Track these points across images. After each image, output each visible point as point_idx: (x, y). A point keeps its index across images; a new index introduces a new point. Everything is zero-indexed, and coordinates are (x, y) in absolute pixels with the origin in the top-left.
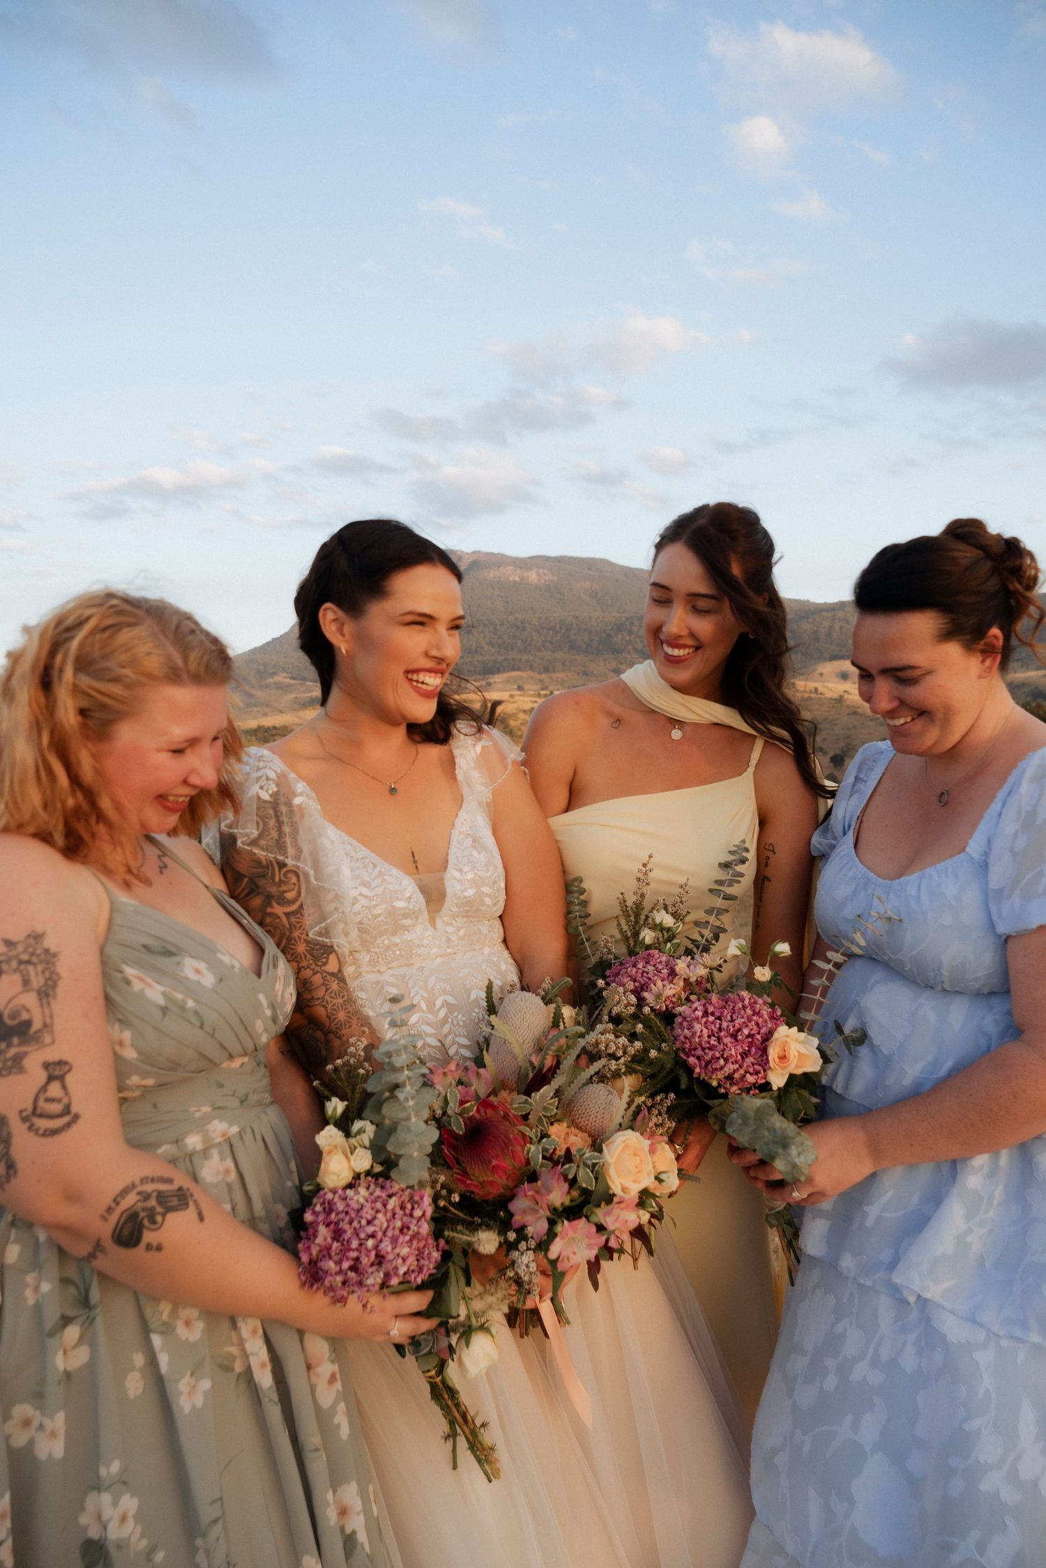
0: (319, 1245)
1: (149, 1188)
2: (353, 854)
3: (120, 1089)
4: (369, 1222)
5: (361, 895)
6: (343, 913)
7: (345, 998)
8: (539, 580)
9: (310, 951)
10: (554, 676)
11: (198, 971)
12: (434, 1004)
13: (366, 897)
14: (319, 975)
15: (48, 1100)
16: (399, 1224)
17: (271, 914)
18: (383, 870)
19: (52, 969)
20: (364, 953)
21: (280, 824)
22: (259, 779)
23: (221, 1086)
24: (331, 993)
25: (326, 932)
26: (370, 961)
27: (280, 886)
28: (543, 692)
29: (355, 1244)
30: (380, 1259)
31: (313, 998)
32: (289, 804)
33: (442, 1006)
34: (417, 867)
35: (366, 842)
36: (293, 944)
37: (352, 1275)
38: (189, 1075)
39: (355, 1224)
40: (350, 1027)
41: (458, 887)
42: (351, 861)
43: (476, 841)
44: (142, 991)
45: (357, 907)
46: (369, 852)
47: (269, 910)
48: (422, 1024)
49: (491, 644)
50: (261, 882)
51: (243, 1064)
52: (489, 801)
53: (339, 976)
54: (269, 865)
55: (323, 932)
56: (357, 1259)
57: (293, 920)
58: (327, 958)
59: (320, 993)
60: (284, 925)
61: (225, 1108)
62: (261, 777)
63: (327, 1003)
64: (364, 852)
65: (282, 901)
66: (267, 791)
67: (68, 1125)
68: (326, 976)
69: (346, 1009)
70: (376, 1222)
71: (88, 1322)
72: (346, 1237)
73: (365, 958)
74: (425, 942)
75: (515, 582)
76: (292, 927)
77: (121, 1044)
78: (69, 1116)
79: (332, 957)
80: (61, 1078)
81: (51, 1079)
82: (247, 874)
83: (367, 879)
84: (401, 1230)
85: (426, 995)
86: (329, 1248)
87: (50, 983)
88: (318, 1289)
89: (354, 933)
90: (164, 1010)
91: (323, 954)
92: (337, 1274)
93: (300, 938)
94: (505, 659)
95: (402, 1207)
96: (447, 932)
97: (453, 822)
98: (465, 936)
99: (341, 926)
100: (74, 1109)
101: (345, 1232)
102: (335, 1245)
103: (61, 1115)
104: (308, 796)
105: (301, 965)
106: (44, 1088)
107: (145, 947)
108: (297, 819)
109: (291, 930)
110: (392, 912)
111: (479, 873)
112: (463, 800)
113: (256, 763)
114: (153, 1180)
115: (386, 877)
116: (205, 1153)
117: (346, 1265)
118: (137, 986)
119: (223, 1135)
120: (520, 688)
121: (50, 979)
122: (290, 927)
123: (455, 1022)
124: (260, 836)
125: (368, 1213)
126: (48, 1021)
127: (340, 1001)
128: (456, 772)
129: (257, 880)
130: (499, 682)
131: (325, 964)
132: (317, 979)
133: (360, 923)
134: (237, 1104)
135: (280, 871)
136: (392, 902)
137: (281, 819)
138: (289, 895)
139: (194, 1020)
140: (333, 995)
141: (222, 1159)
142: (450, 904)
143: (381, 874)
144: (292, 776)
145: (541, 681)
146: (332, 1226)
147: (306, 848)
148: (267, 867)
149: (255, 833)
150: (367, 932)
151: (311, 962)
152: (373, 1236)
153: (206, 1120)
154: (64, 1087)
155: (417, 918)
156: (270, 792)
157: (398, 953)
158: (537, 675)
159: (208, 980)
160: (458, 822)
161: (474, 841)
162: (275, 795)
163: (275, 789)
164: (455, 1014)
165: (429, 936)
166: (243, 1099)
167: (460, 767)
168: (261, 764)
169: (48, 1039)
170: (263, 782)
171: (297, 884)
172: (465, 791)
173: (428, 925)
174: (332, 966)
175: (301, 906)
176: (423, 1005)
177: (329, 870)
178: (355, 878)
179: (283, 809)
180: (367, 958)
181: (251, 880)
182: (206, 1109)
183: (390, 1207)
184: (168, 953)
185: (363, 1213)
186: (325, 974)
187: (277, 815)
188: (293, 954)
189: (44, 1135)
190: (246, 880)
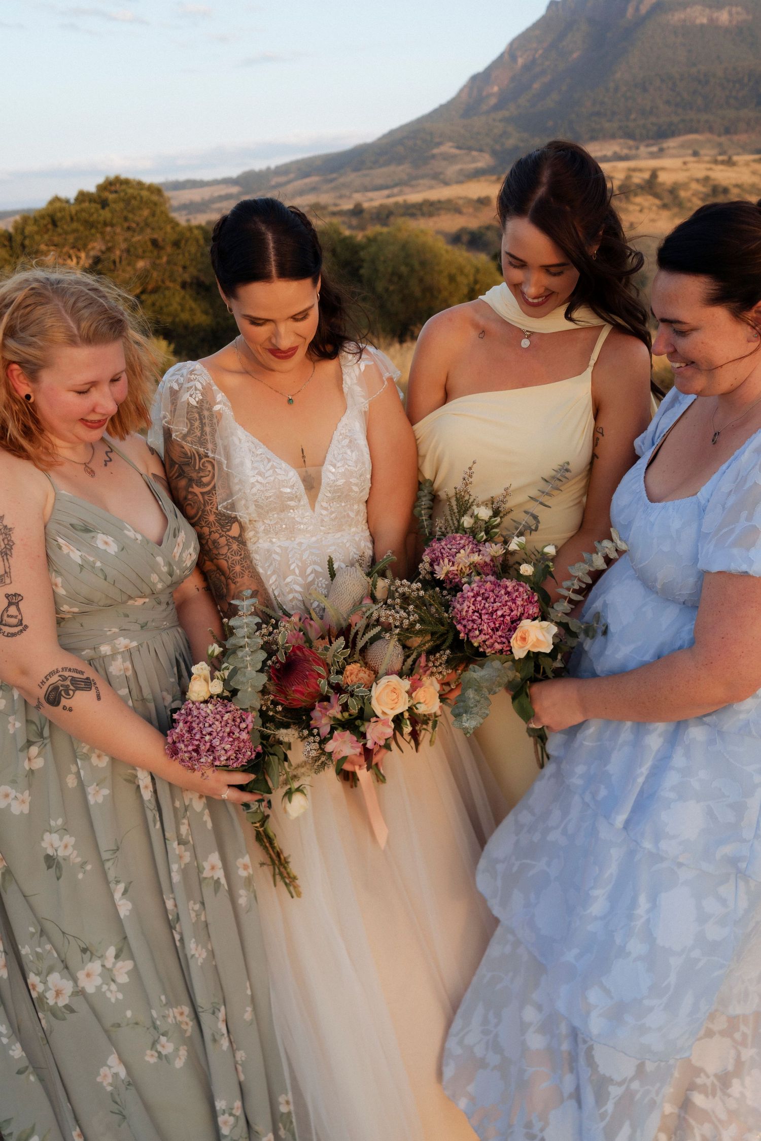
0: (177, 733)
1: (67, 674)
2: (254, 450)
3: (57, 613)
4: (210, 726)
5: (257, 481)
6: (244, 493)
7: (242, 556)
8: (730, 21)
9: (218, 521)
10: (735, 138)
11: (106, 543)
12: (306, 571)
13: (261, 483)
14: (224, 537)
15: (8, 616)
16: (228, 730)
17: (191, 493)
18: (274, 464)
19: (9, 539)
20: (260, 523)
21: (203, 425)
22: (189, 388)
23: (127, 616)
24: (232, 551)
25: (233, 507)
26: (264, 530)
27: (199, 473)
28: (720, 158)
29: (198, 737)
30: (212, 749)
31: (219, 554)
32: (210, 409)
33: (312, 573)
34: (304, 461)
35: (266, 441)
36: (206, 515)
37: (195, 754)
38: (101, 608)
39: (201, 725)
40: (242, 577)
41: (332, 478)
42: (252, 456)
43: (352, 443)
44: (68, 554)
45: (254, 490)
46: (266, 449)
47: (190, 489)
48: (294, 584)
49: (668, 102)
50: (186, 469)
51: (145, 603)
52: (366, 410)
53: (241, 541)
54: (192, 457)
55: (229, 507)
56: (198, 746)
57: (206, 497)
58: (231, 526)
59: (224, 550)
60: (200, 501)
61: (129, 630)
62: (191, 387)
63: (229, 558)
64: (262, 450)
65: (200, 484)
66: (195, 399)
67: (21, 631)
68: (229, 539)
69: (242, 564)
70: (214, 726)
71: (43, 745)
72: (194, 732)
73: (261, 527)
74: (305, 520)
75: (702, 25)
76: (205, 503)
77: (56, 585)
78: (21, 624)
79: (235, 526)
80: (17, 604)
81: (10, 604)
82: (177, 462)
83: (263, 470)
84: (229, 734)
85: (300, 564)
86: (182, 736)
87: (8, 546)
88: (176, 759)
89: (252, 508)
90: (81, 567)
91: (227, 523)
92: (185, 752)
93: (211, 511)
94: (683, 121)
95: (234, 720)
96: (322, 515)
97: (337, 425)
98: (336, 518)
99: (243, 502)
100: (24, 623)
101: (194, 728)
102: (187, 735)
103: (16, 626)
104: (224, 404)
105: (211, 530)
106: (6, 609)
107: (71, 525)
108: (215, 421)
109: (204, 505)
110: (280, 495)
111: (349, 468)
112: (347, 408)
113: (189, 376)
114: (70, 670)
115: (277, 470)
116: (113, 656)
117: (190, 748)
118: (65, 550)
119: (126, 647)
120: (695, 154)
121: (8, 544)
122: (204, 502)
123: (320, 585)
124: (189, 432)
125: (210, 720)
126: (8, 570)
127: (238, 558)
128: (343, 386)
129: (184, 467)
130: (674, 148)
131: (229, 530)
132: (223, 541)
133: (256, 501)
134: (139, 627)
135: (200, 461)
136: (279, 488)
137: (204, 421)
138: (205, 480)
139: (100, 575)
140: (233, 553)
141: (124, 661)
142: (324, 493)
143: (273, 467)
144: (215, 388)
145: (720, 145)
146: (188, 724)
147: (219, 442)
148: (191, 458)
149: (185, 430)
150: (262, 508)
151: (219, 528)
152: (210, 734)
153: (115, 637)
154: (19, 609)
155: (299, 501)
156: (197, 399)
157: (284, 526)
158: (716, 138)
159: (113, 549)
160: (340, 425)
161: (350, 441)
162: (200, 402)
163: (201, 397)
164: (321, 579)
165: (308, 516)
166: (143, 625)
167: (346, 383)
168: (193, 377)
169: (8, 581)
170: (192, 391)
171: (212, 471)
172: (349, 401)
173: (308, 507)
174: (235, 531)
175: (214, 487)
176: (297, 571)
177: (236, 461)
178: (254, 468)
179: (206, 413)
180: (263, 528)
181: (180, 466)
182: (115, 630)
183: (225, 719)
184: (87, 530)
185: (207, 719)
186: (228, 538)
187: (201, 418)
188: (206, 522)
189: (7, 636)
190: (177, 466)
